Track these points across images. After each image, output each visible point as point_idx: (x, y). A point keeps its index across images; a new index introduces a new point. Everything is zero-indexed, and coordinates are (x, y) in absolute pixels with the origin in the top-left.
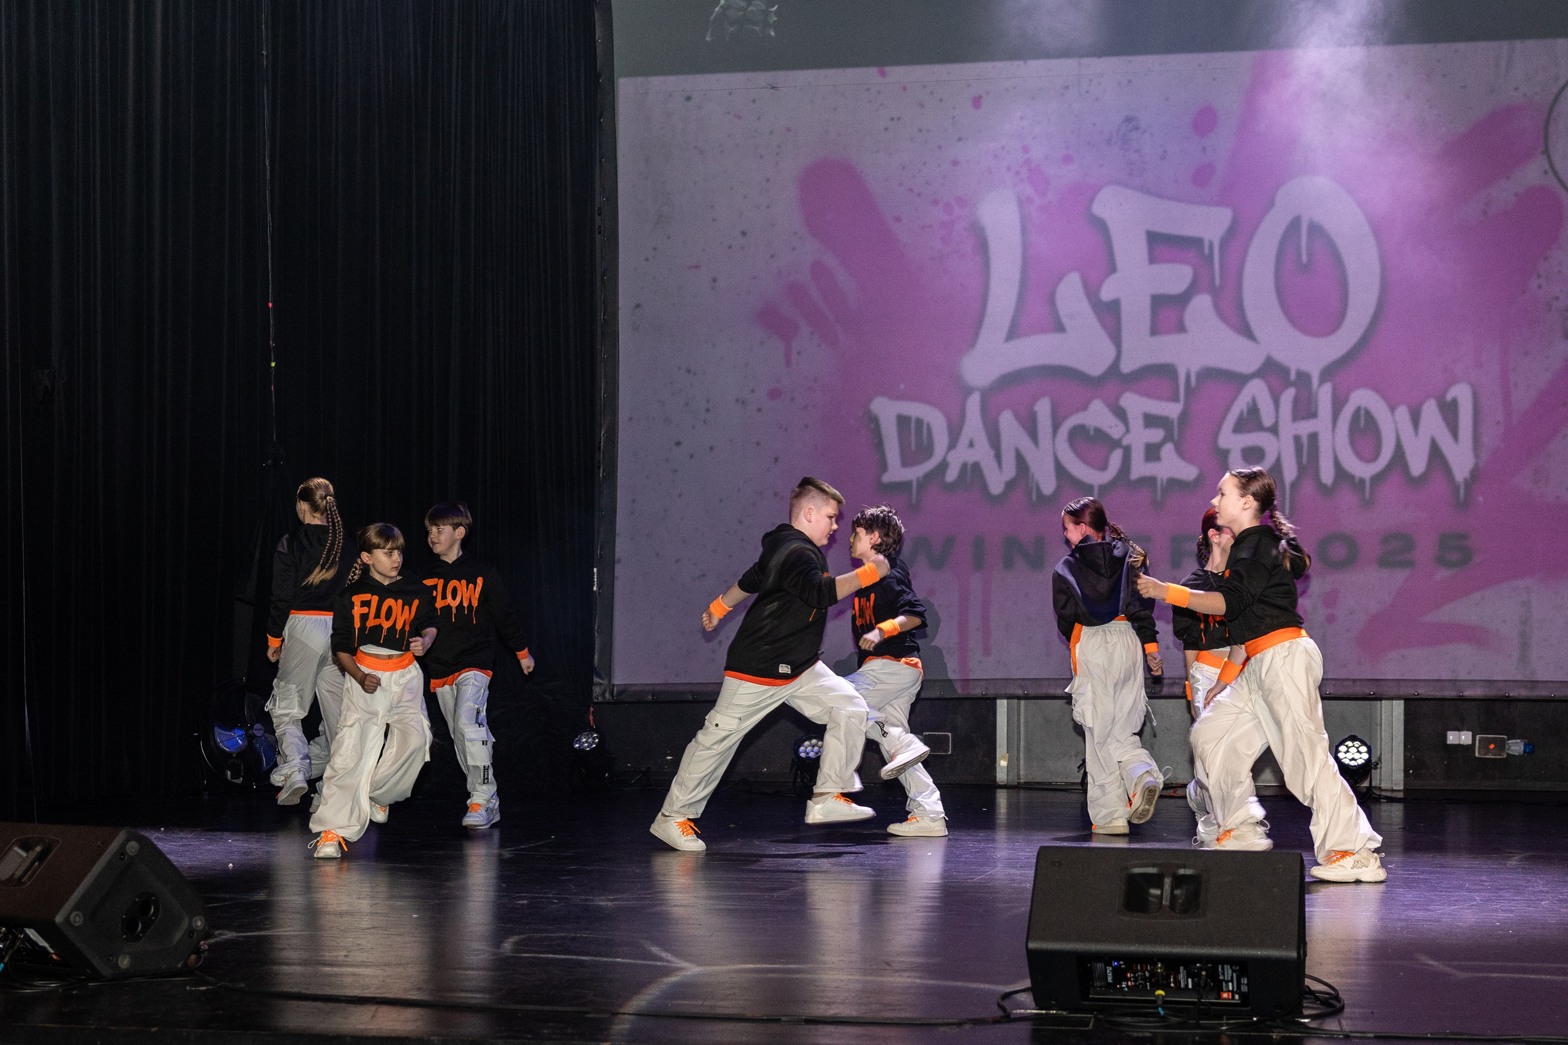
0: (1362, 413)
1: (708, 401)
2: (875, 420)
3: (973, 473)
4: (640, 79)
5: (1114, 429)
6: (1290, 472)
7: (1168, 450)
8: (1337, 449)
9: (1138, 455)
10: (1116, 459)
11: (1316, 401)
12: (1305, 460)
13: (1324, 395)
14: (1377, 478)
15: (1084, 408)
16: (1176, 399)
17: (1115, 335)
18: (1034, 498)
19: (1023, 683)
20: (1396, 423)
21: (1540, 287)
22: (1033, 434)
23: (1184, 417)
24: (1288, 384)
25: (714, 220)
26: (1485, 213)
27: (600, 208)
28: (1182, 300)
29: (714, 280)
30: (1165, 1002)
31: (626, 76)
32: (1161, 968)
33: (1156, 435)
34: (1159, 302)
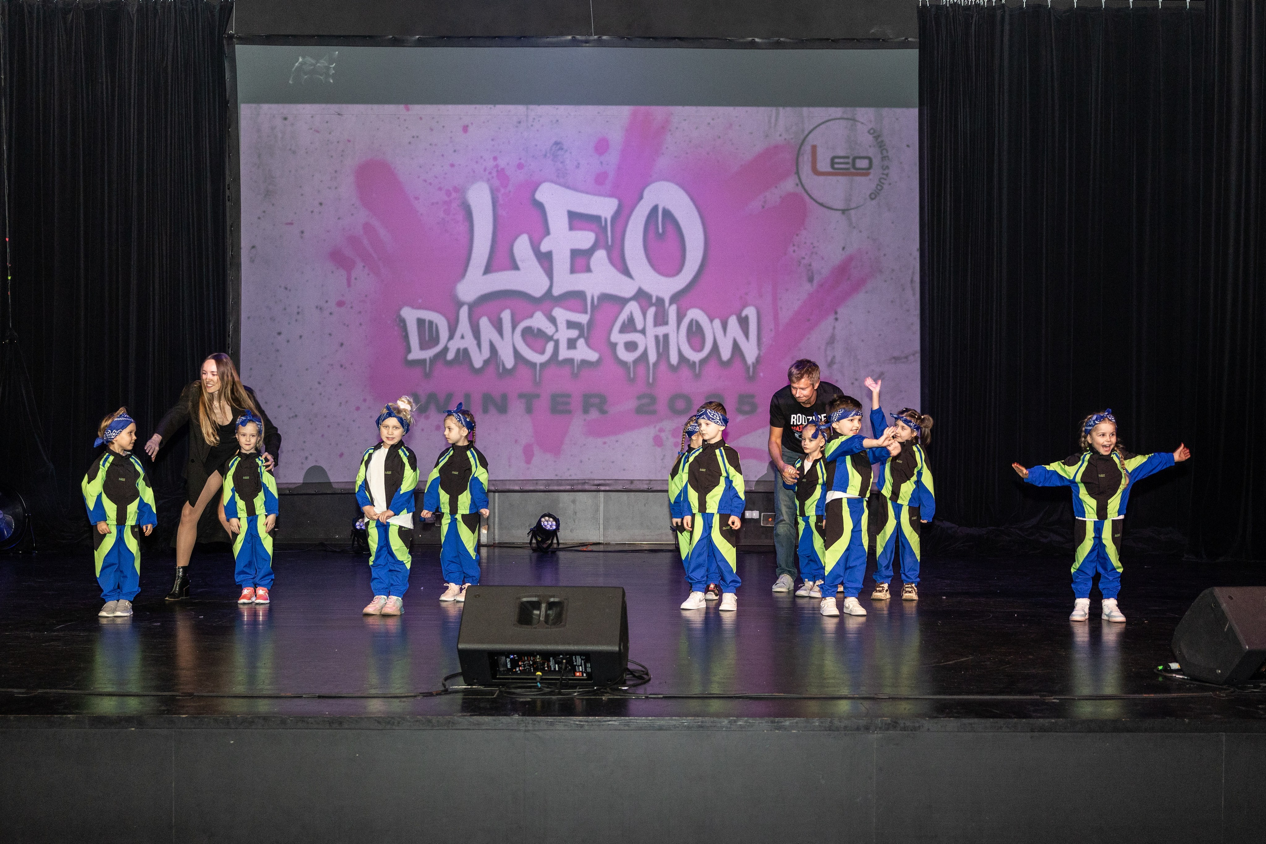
0: (694, 323)
1: (298, 307)
2: (403, 322)
3: (464, 355)
4: (254, 105)
5: (549, 329)
6: (652, 357)
7: (581, 343)
8: (680, 344)
9: (563, 345)
10: (550, 347)
11: (668, 315)
12: (661, 350)
13: (672, 311)
14: (703, 362)
15: (531, 316)
16: (586, 312)
17: (549, 273)
18: (501, 371)
19: (494, 482)
20: (713, 329)
21: (794, 251)
22: (500, 332)
23: (590, 322)
24: (651, 305)
25: (302, 195)
26: (763, 207)
27: (229, 185)
28: (589, 252)
29: (302, 232)
30: (542, 679)
31: (244, 103)
32: (539, 659)
33: (574, 333)
34: (576, 254)
